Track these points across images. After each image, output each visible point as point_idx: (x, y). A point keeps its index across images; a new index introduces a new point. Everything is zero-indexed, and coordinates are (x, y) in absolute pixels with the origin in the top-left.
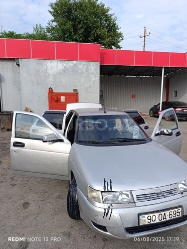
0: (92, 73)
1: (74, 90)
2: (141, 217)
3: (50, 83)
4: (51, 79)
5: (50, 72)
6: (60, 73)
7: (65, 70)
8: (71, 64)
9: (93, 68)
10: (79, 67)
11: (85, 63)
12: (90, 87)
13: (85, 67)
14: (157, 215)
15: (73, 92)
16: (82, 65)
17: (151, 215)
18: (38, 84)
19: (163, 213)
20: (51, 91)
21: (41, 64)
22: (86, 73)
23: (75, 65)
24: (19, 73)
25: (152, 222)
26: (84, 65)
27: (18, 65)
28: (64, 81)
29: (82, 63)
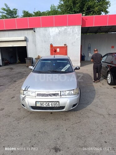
0: (76, 33)
1: (65, 45)
2: (37, 103)
3: (51, 41)
4: (52, 38)
5: (51, 34)
6: (57, 35)
7: (60, 32)
8: (63, 28)
9: (76, 30)
10: (68, 30)
11: (71, 27)
12: (74, 42)
13: (72, 30)
14: (45, 103)
15: (64, 46)
16: (69, 29)
17: (42, 103)
18: (45, 42)
19: (48, 103)
20: (51, 46)
21: (46, 30)
22: (72, 33)
23: (66, 29)
24: (35, 36)
25: (42, 106)
26: (71, 28)
27: (35, 32)
28: (59, 40)
29: (70, 27)
